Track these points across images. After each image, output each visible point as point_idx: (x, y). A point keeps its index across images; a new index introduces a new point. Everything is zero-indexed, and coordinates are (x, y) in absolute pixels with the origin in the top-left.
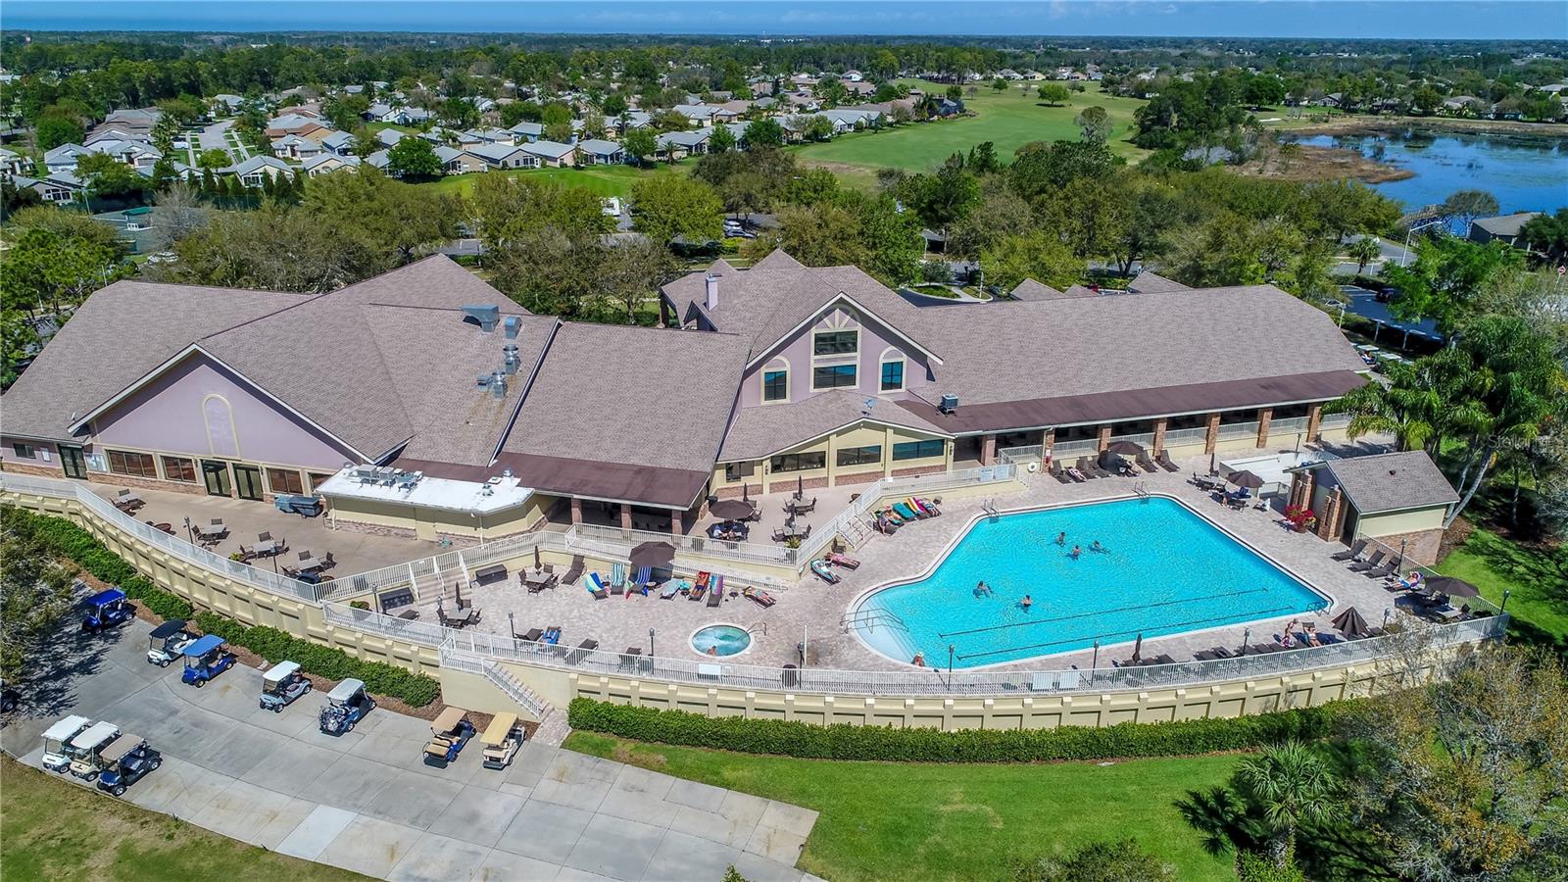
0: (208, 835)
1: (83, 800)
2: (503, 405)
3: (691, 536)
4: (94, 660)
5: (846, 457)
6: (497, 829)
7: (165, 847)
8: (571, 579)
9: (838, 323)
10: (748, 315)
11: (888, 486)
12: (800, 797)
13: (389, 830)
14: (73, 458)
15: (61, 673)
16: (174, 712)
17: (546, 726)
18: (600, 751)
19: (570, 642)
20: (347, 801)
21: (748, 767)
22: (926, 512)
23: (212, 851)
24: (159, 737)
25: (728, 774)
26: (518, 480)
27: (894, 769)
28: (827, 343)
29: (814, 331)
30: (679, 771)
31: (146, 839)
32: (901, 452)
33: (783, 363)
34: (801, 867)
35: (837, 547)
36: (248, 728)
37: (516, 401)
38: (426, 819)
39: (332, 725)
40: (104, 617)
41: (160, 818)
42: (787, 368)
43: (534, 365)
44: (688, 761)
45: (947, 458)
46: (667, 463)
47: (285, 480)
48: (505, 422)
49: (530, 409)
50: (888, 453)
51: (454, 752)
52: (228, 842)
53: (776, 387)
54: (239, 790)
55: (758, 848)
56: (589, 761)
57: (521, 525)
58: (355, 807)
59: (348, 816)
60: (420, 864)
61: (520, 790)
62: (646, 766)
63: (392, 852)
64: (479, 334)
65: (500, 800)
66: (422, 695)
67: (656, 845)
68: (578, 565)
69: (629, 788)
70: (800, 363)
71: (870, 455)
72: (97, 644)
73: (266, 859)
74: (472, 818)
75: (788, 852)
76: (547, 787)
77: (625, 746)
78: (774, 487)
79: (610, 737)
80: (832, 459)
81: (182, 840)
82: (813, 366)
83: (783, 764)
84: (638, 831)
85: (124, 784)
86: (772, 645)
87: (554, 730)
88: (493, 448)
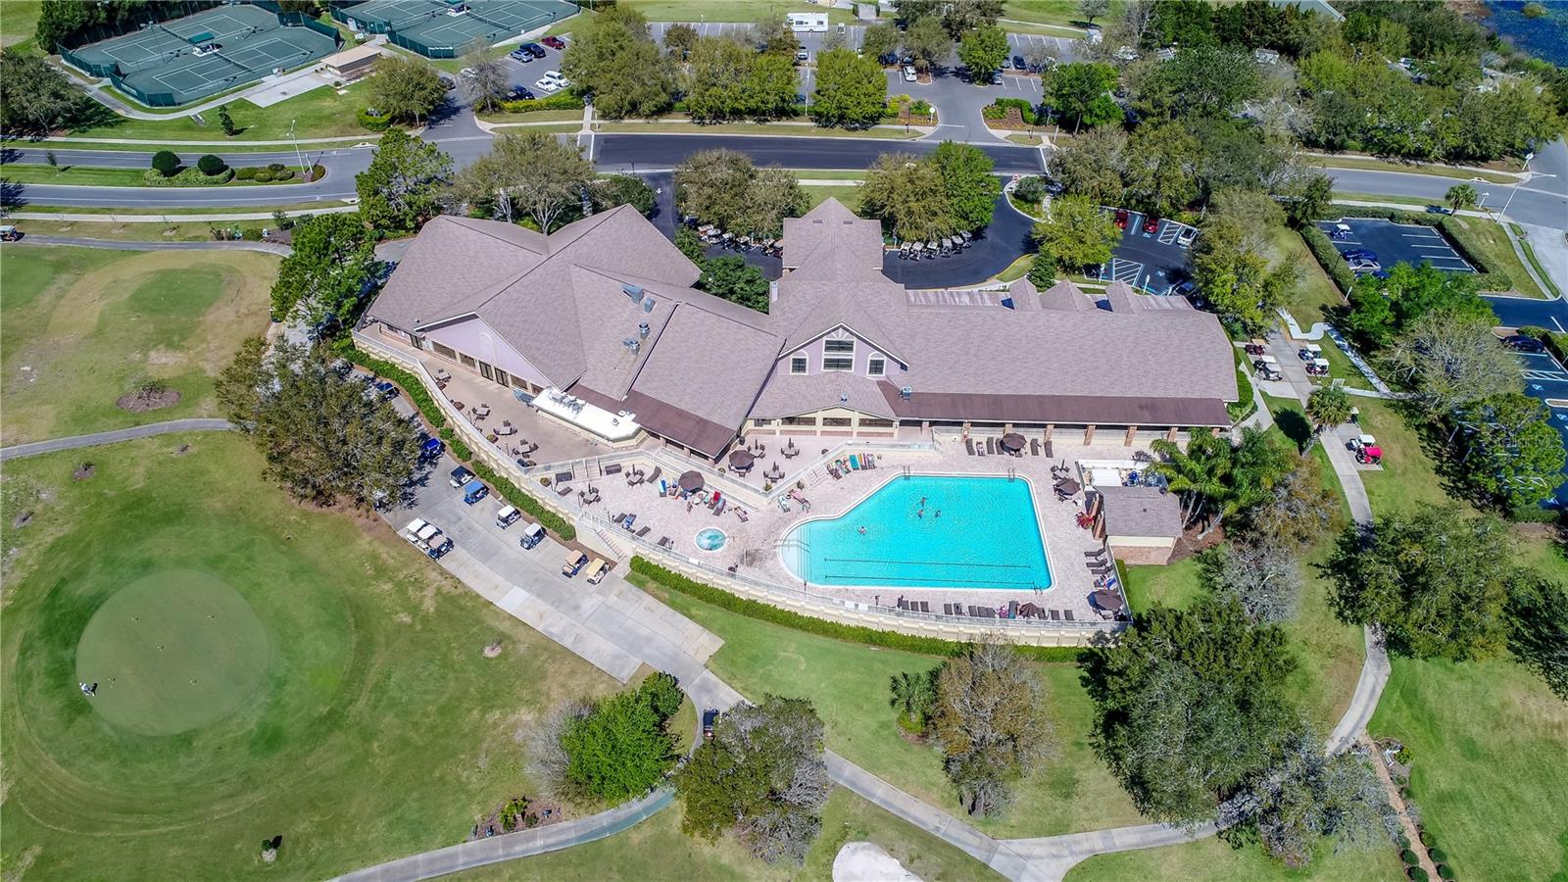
0: (471, 590)
1: (423, 560)
2: (635, 360)
3: (718, 466)
4: (426, 478)
5: (828, 421)
6: (586, 616)
7: (454, 592)
8: (652, 480)
9: (841, 336)
10: (791, 316)
11: (850, 444)
12: (721, 632)
13: (542, 606)
14: (417, 342)
15: (412, 484)
16: (460, 519)
17: (620, 565)
18: (641, 585)
19: (637, 526)
20: (527, 587)
21: (702, 610)
22: (868, 465)
23: (471, 598)
24: (453, 532)
25: (693, 611)
26: (633, 416)
27: (770, 627)
28: (832, 346)
29: (825, 339)
30: (672, 604)
31: (447, 586)
32: (863, 423)
33: (804, 354)
34: (706, 666)
35: (800, 485)
36: (491, 536)
37: (642, 359)
38: (557, 603)
39: (526, 545)
40: (431, 452)
41: (453, 577)
42: (807, 357)
43: (657, 334)
44: (678, 600)
45: (895, 429)
46: (715, 419)
47: (520, 383)
48: (635, 373)
49: (651, 363)
50: (855, 422)
51: (575, 572)
52: (478, 596)
53: (799, 365)
54: (484, 570)
55: (691, 652)
56: (634, 589)
57: (633, 442)
58: (529, 591)
59: (527, 595)
60: (551, 625)
61: (600, 598)
62: (658, 598)
63: (541, 616)
64: (632, 305)
65: (591, 601)
66: (567, 534)
67: (649, 640)
68: (658, 471)
69: (647, 609)
70: (816, 356)
71: (846, 422)
72: (428, 468)
73: (492, 607)
74: (577, 607)
75: (704, 658)
76: (612, 599)
77: (652, 585)
78: (782, 432)
79: (647, 578)
80: (819, 422)
81: (460, 590)
82: (824, 357)
83: (720, 613)
84: (643, 632)
85: (438, 557)
86: (734, 548)
87: (623, 569)
88: (626, 390)
